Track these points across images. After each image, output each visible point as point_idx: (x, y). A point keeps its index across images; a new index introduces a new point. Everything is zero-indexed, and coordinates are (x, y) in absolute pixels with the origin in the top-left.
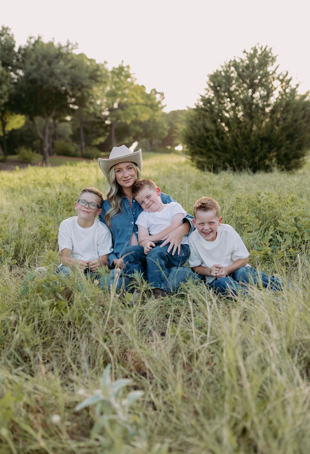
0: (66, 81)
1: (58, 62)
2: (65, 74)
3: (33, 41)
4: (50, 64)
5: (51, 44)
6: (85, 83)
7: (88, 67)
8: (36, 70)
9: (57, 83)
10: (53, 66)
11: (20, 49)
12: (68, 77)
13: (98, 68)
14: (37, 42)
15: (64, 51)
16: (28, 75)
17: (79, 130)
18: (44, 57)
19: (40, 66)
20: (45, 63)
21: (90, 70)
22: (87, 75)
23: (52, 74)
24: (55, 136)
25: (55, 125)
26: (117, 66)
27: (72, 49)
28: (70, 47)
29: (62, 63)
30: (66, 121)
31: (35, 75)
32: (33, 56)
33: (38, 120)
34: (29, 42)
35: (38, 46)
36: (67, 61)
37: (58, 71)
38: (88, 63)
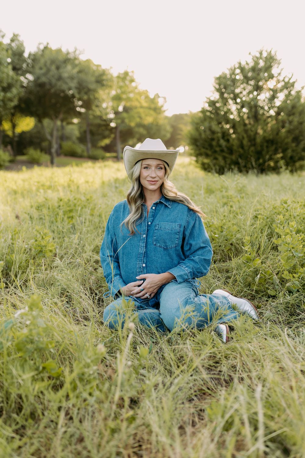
0: (73, 84)
1: (66, 66)
2: (72, 78)
3: (42, 47)
4: (58, 68)
5: (59, 51)
6: (92, 86)
7: (94, 71)
8: (45, 74)
9: (64, 87)
10: (61, 70)
11: (30, 55)
12: (75, 81)
13: (104, 73)
14: (46, 48)
15: (71, 56)
16: (37, 79)
17: (85, 132)
18: (53, 62)
19: (48, 70)
20: (53, 68)
21: (97, 74)
22: (93, 79)
23: (60, 78)
24: (63, 138)
25: (63, 127)
26: (122, 72)
27: (79, 54)
28: (77, 52)
29: (69, 67)
30: (73, 123)
31: (43, 79)
32: (42, 61)
33: (46, 122)
34: (38, 48)
35: (47, 52)
36: (75, 66)
37: (65, 75)
38: (94, 68)
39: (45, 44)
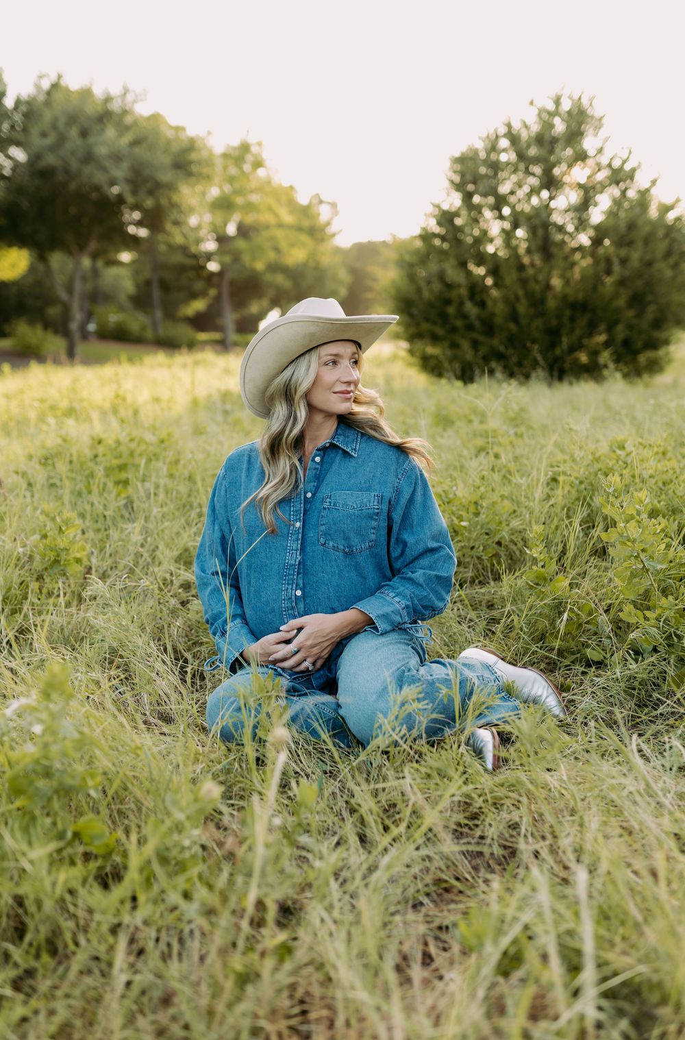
0: (120, 172)
1: (103, 130)
2: (117, 157)
3: (46, 85)
4: (84, 134)
5: (86, 93)
6: (165, 177)
7: (169, 142)
8: (54, 148)
9: (100, 178)
10: (91, 140)
11: (18, 102)
12: (125, 165)
13: (192, 146)
14: (55, 86)
15: (115, 106)
16: (35, 158)
17: (148, 283)
18: (72, 119)
19: (62, 139)
20: (74, 132)
21: (175, 148)
22: (167, 160)
23: (89, 158)
24: (97, 297)
25: (96, 272)
26: (236, 143)
27: (135, 102)
28: (130, 97)
29: (111, 133)
30: (119, 263)
31: (50, 160)
32: (48, 116)
33: (57, 259)
34: (38, 87)
35: (58, 96)
36: (123, 129)
37: (102, 150)
38: (170, 134)
39: (53, 78)
